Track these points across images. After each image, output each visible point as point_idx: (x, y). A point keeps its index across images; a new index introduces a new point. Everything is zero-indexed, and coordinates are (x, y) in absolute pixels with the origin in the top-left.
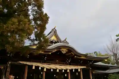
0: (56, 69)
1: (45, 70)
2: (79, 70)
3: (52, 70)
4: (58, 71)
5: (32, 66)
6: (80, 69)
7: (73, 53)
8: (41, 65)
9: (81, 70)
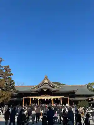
1: (39, 100)
2: (59, 99)
4: (45, 100)
5: (32, 98)
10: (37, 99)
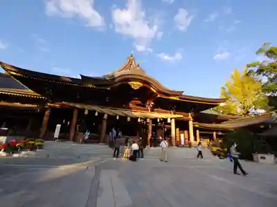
0: (126, 117)
1: (106, 116)
2: (169, 121)
3: (118, 118)
4: (129, 119)
5: (83, 110)
6: (171, 119)
7: (153, 90)
8: (98, 109)
9: (173, 120)
10: (101, 115)
